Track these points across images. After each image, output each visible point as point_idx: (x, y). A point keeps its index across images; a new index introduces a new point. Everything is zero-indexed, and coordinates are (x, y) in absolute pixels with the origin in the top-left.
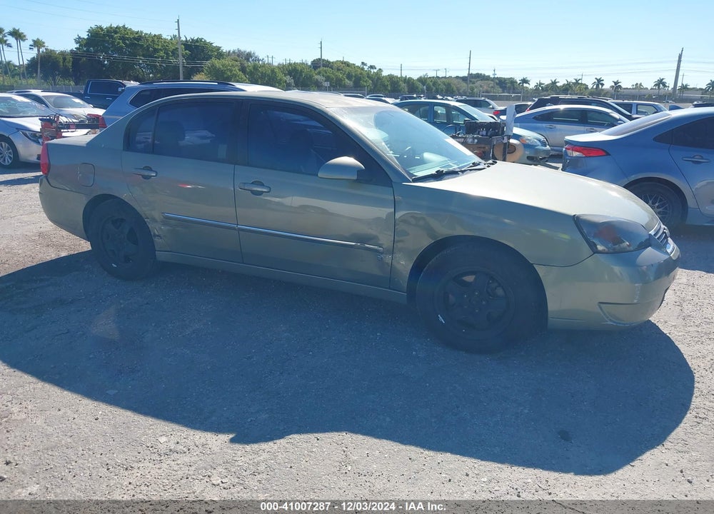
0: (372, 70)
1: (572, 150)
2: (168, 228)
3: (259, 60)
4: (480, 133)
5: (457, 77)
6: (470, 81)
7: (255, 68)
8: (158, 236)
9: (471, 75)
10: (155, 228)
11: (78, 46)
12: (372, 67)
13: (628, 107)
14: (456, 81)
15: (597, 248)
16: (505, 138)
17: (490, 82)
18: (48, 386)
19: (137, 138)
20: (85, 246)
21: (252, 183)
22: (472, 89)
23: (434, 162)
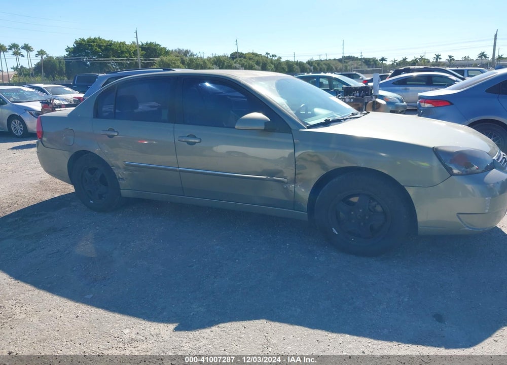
0: (274, 58)
1: (425, 103)
2: (128, 172)
3: (194, 55)
4: (355, 95)
5: (335, 59)
6: (344, 62)
7: (191, 60)
8: (121, 179)
9: (344, 58)
10: (119, 173)
11: (68, 53)
12: (273, 56)
13: (462, 72)
14: (334, 63)
15: (453, 172)
16: (373, 97)
17: (359, 61)
18: (42, 292)
19: (104, 109)
20: (71, 189)
21: (188, 136)
22: (346, 67)
23: (322, 114)
